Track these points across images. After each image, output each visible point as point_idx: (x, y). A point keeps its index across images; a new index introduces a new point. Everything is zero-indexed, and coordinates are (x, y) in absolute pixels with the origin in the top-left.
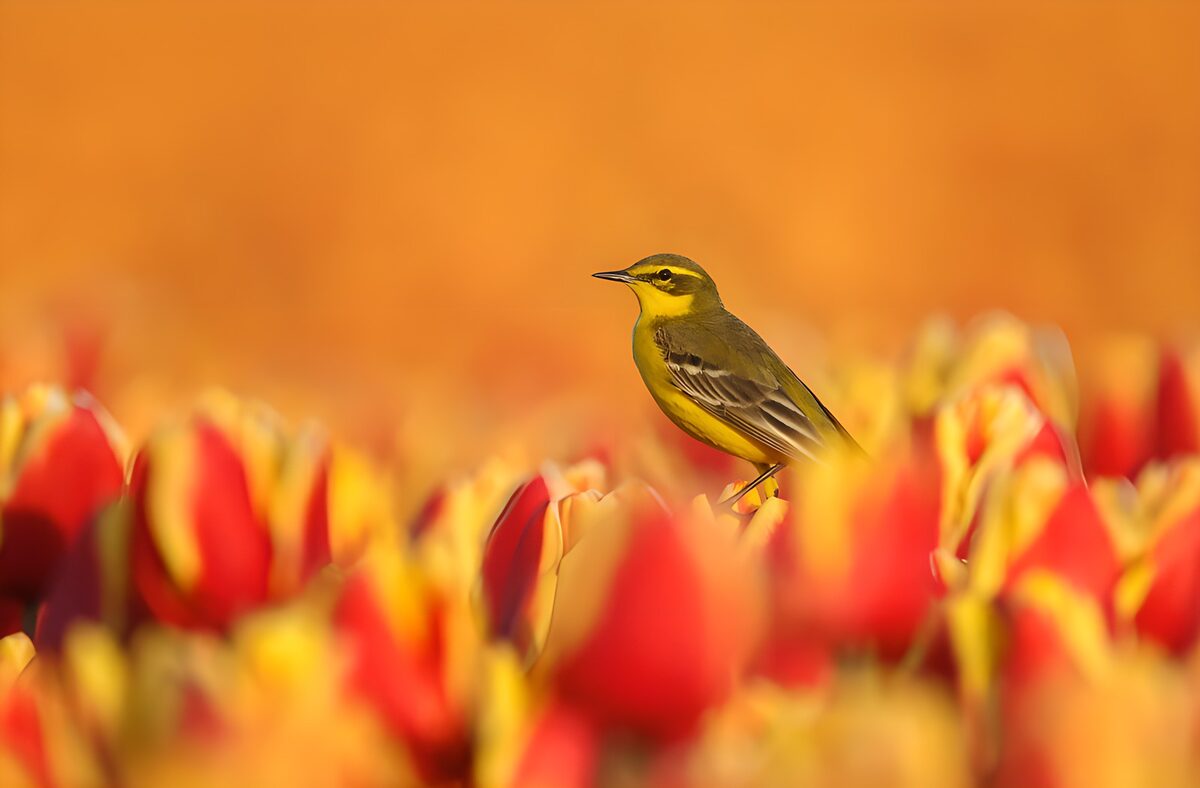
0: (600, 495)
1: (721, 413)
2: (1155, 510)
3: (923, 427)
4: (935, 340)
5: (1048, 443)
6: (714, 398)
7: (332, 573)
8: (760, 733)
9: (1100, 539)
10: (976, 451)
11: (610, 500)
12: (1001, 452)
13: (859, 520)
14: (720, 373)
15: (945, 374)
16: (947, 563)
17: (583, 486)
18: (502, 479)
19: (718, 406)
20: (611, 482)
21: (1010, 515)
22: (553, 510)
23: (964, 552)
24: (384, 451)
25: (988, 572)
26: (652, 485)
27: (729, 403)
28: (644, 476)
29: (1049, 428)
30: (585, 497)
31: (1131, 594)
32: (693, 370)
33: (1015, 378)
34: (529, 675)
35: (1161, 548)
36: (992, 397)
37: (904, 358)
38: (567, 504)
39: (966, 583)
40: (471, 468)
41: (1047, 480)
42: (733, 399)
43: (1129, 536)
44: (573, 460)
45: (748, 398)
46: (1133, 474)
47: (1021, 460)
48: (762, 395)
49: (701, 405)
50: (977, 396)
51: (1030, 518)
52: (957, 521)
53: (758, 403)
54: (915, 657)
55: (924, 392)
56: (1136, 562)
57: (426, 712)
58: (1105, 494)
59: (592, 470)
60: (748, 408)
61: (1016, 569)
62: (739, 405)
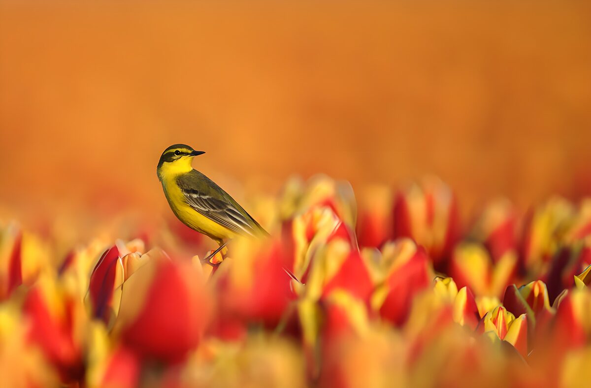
0: (141, 254)
1: (207, 214)
2: (389, 262)
3: (287, 225)
4: (293, 187)
5: (342, 232)
6: (204, 207)
7: (23, 289)
8: (211, 360)
9: (364, 275)
10: (310, 236)
11: (145, 256)
12: (321, 237)
13: (257, 266)
14: (207, 197)
15: (297, 202)
16: (297, 285)
17: (134, 250)
18: (99, 247)
19: (206, 212)
20: (147, 248)
21: (324, 265)
22: (120, 260)
23: (305, 280)
24: (46, 234)
25: (315, 290)
26: (165, 251)
27: (212, 210)
28: (162, 246)
29: (343, 226)
30: (134, 255)
31: (378, 299)
32: (195, 196)
33: (328, 204)
34: (110, 334)
35: (391, 280)
36: (318, 212)
37: (279, 194)
38: (126, 258)
39: (305, 294)
40: (85, 242)
41: (341, 248)
42: (214, 208)
43: (377, 275)
44: (131, 239)
45: (220, 208)
46: (380, 247)
47: (330, 239)
48: (226, 207)
49: (199, 211)
50: (311, 211)
51: (333, 266)
52: (301, 267)
53: (225, 210)
54: (281, 327)
55: (287, 209)
56: (380, 286)
57: (65, 350)
58: (367, 255)
59: (139, 244)
60: (221, 212)
61: (327, 288)
62: (216, 211)
